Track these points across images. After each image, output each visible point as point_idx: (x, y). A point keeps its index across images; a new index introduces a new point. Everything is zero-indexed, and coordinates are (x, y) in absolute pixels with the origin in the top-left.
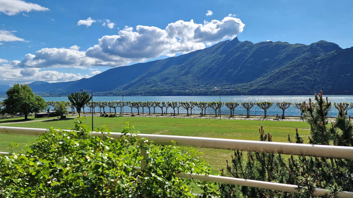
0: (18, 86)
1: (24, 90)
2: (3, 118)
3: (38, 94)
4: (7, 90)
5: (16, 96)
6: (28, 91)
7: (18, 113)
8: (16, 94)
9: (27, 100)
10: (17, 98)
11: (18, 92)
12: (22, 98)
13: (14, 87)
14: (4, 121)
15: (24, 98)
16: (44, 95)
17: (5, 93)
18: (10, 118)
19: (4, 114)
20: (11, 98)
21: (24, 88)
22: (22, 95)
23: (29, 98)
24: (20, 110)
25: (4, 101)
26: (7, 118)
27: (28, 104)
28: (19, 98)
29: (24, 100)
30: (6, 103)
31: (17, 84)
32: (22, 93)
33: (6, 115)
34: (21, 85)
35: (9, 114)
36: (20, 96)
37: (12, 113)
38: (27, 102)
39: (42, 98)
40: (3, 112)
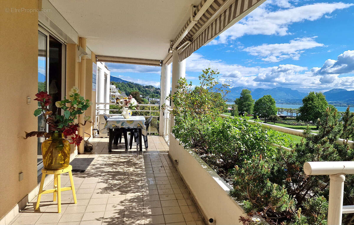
0: (313, 94)
1: (319, 98)
2: (298, 125)
3: (335, 103)
4: (303, 97)
5: (310, 104)
6: (322, 99)
7: (311, 121)
8: (311, 102)
9: (320, 109)
10: (311, 106)
11: (312, 100)
12: (316, 106)
13: (310, 95)
14: (298, 127)
15: (317, 106)
16: (341, 104)
17: (301, 101)
18: (303, 125)
19: (298, 121)
20: (306, 106)
21: (318, 96)
22: (316, 103)
23: (322, 107)
24: (312, 118)
25: (299, 108)
26: (301, 125)
27: (321, 113)
28: (313, 106)
29: (317, 108)
30: (302, 110)
31: (312, 92)
32: (316, 102)
33: (301, 122)
34: (316, 93)
35: (303, 121)
36: (314, 105)
37: (305, 121)
38: (320, 111)
39: (335, 108)
40: (298, 119)
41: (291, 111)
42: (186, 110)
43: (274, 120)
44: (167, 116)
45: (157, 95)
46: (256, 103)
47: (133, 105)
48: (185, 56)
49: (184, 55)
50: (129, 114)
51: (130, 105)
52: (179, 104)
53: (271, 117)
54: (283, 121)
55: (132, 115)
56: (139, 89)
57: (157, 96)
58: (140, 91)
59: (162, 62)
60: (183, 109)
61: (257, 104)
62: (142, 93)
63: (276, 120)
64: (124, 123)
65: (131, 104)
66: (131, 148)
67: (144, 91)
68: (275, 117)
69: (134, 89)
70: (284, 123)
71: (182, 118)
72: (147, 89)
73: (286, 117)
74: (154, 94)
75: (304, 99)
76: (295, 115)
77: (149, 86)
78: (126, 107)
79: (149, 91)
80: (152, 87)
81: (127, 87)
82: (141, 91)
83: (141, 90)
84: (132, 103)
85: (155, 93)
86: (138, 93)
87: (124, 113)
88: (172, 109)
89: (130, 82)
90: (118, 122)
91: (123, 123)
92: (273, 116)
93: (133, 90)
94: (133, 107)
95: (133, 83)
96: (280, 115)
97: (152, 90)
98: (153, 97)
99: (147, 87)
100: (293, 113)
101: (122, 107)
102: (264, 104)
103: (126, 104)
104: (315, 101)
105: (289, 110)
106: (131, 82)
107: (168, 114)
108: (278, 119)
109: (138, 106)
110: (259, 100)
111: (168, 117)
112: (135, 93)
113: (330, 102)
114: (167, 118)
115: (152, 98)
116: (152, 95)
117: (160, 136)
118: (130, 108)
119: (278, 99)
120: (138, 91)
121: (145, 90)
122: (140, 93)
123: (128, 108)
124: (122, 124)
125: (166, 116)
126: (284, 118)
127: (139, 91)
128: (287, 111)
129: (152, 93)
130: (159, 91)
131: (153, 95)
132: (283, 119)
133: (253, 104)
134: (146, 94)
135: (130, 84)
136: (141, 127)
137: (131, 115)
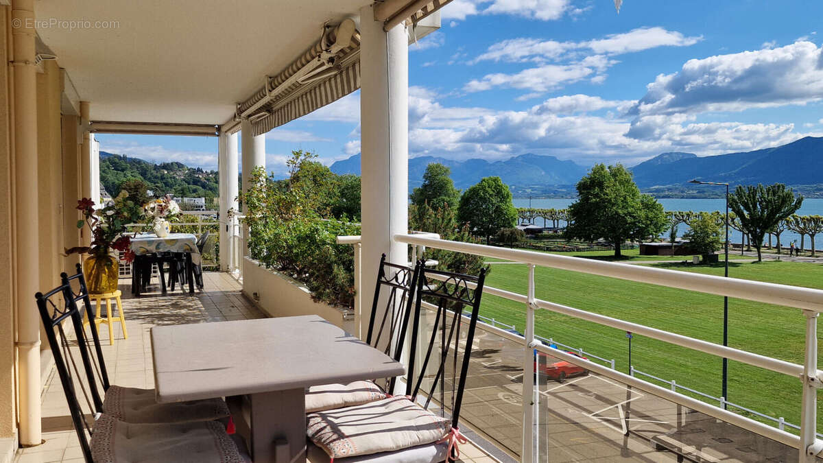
0: (603, 169)
1: (616, 180)
2: (570, 250)
4: (578, 180)
5: (596, 196)
6: (625, 183)
7: (601, 240)
8: (597, 190)
9: (621, 206)
10: (598, 200)
11: (601, 185)
13: (595, 173)
15: (613, 200)
16: (683, 192)
17: (574, 189)
18: (583, 250)
19: (571, 239)
20: (585, 200)
21: (615, 176)
22: (609, 192)
23: (624, 201)
24: (603, 231)
25: (570, 207)
26: (578, 250)
27: (623, 218)
28: (603, 201)
29: (613, 205)
30: (576, 211)
31: (599, 165)
32: (610, 189)
33: (576, 242)
34: (609, 168)
35: (580, 239)
36: (606, 197)
37: (588, 238)
38: (620, 211)
39: (657, 203)
40: (569, 234)
41: (552, 215)
42: (267, 215)
43: (510, 240)
44: (234, 233)
45: (194, 187)
46: (463, 198)
47: (172, 214)
48: (262, 130)
49: (260, 127)
50: (167, 228)
51: (167, 213)
52: (255, 207)
53: (503, 234)
54: (533, 242)
55: (171, 232)
56: (144, 173)
57: (195, 191)
58: (145, 178)
59: (219, 129)
60: (263, 214)
61: (465, 201)
62: (152, 185)
63: (517, 240)
64: (162, 244)
65: (170, 212)
66: (173, 290)
67: (156, 177)
68: (512, 233)
69: (129, 174)
70: (536, 246)
71: (260, 227)
72: (166, 172)
73: (540, 231)
74: (186, 185)
75: (580, 184)
76: (563, 224)
77: (172, 163)
78: (161, 218)
79: (171, 178)
80: (180, 166)
81: (108, 171)
82: (149, 180)
83: (149, 176)
84: (171, 209)
85: (189, 184)
86: (142, 186)
87: (158, 227)
88: (244, 217)
89: (116, 156)
90: (150, 242)
91: (159, 244)
92: (507, 231)
93: (125, 176)
94: (172, 216)
95: (124, 158)
96: (525, 228)
97: (180, 176)
98: (183, 193)
99: (166, 166)
100: (558, 220)
101: (153, 217)
102: (484, 200)
103: (161, 212)
104: (608, 187)
105: (549, 214)
106: (119, 154)
107: (237, 228)
108: (519, 237)
109: (181, 214)
110: (470, 191)
111: (237, 233)
112: (133, 187)
113: (657, 187)
114: (234, 236)
115: (182, 197)
116: (180, 188)
117: (223, 272)
118: (167, 218)
119: (523, 186)
120: (139, 178)
121: (159, 175)
122: (147, 183)
123: (164, 218)
124: (157, 247)
125: (232, 232)
126: (535, 234)
127: (142, 179)
128: (543, 214)
129: (179, 182)
130: (201, 177)
131: (182, 190)
132: (532, 238)
133: (457, 201)
134: (162, 187)
135: (117, 160)
136: (191, 249)
137: (169, 230)
